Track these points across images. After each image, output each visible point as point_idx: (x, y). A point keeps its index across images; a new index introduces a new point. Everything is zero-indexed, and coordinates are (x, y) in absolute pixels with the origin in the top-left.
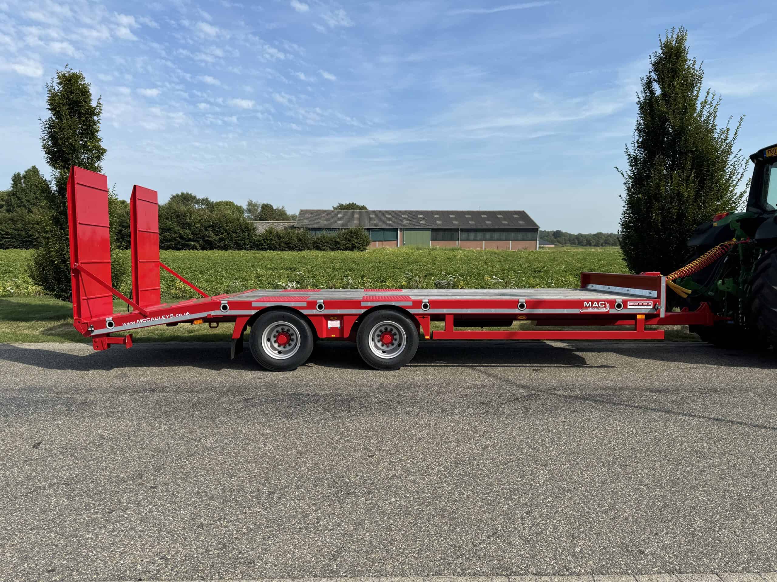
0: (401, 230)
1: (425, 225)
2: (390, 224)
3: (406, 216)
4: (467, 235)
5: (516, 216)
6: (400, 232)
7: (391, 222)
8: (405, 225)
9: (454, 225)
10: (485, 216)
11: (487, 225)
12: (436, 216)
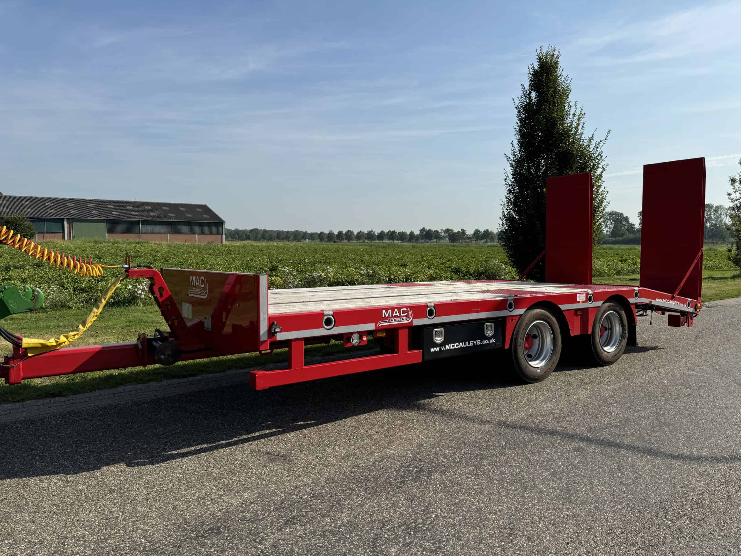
0: (68, 220)
1: (99, 215)
2: (52, 213)
3: (73, 205)
4: (149, 228)
5: (198, 210)
6: (67, 223)
7: (53, 211)
8: (71, 215)
9: (134, 216)
10: (167, 208)
11: (171, 217)
12: (111, 206)
